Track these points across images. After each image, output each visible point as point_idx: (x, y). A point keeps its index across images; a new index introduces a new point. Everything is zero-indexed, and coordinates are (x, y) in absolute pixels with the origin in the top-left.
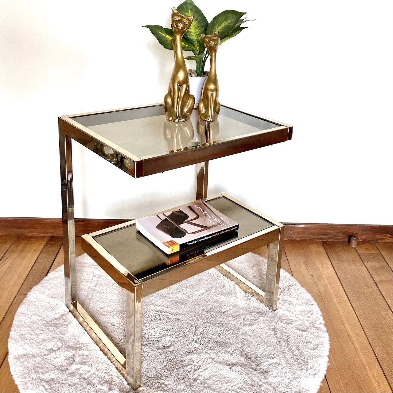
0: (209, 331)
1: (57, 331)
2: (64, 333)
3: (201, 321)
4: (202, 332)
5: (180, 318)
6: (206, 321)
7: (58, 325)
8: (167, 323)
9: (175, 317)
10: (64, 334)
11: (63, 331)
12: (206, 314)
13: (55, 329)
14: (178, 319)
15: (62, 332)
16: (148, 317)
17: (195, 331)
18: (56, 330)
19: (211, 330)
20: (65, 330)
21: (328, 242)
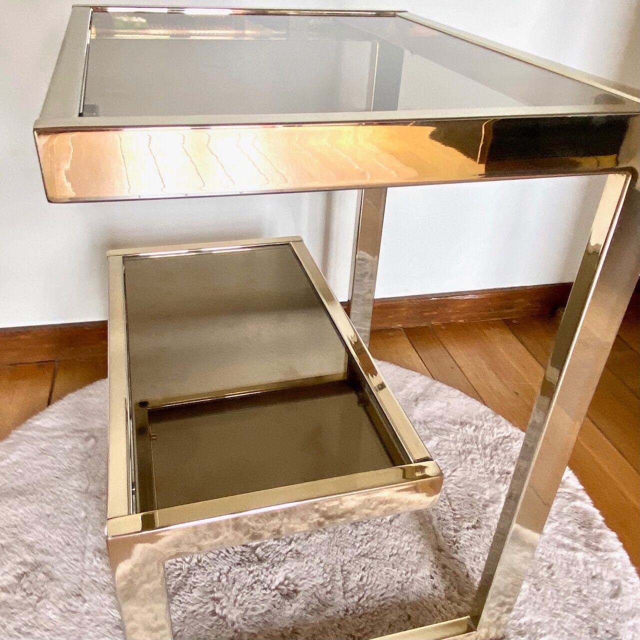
0: (374, 579)
1: (10, 627)
2: (29, 631)
3: (350, 551)
4: (361, 583)
5: (300, 548)
6: (360, 551)
7: (12, 608)
8: (275, 568)
9: (290, 548)
10: (29, 633)
11: (26, 625)
12: (354, 531)
13: (6, 623)
14: (298, 553)
15: (24, 629)
16: (227, 554)
17: (342, 582)
18: (9, 623)
19: (379, 575)
20: (30, 621)
21: (514, 321)
